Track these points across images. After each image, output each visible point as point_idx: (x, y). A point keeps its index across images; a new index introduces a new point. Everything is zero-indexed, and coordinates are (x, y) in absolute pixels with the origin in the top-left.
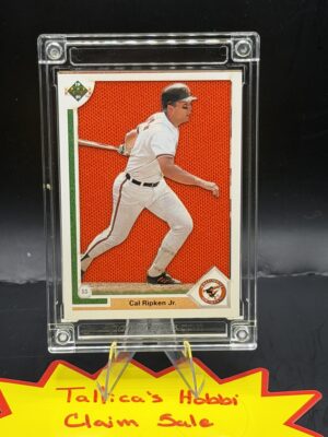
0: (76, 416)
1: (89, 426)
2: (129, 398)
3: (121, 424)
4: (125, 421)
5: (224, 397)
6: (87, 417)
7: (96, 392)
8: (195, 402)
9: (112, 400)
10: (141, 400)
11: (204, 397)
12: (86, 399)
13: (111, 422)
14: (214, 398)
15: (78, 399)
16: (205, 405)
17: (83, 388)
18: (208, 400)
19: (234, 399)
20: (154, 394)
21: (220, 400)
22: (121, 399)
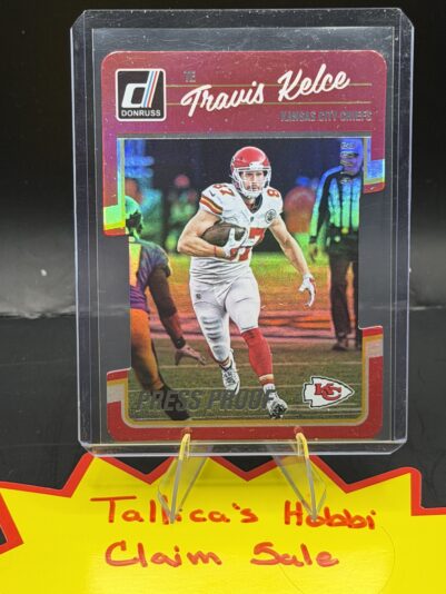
0: (123, 545)
1: (145, 565)
2: (206, 515)
3: (193, 559)
4: (200, 555)
5: (353, 515)
6: (140, 547)
7: (153, 505)
9: (179, 519)
10: (224, 519)
11: (322, 514)
12: (138, 518)
13: (177, 557)
14: (338, 516)
15: (125, 517)
16: (324, 528)
17: (134, 498)
18: (329, 520)
19: (369, 518)
20: (243, 507)
21: (348, 521)
22: (193, 517)
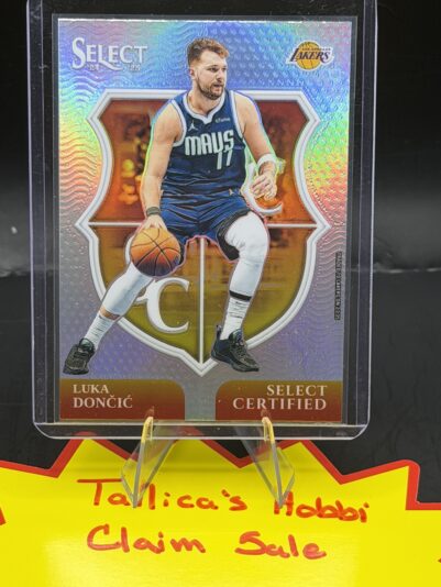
1: (127, 550)
2: (193, 501)
3: (177, 546)
4: (184, 542)
5: (345, 507)
6: (124, 531)
8: (299, 513)
9: (166, 504)
10: (212, 506)
11: (314, 506)
12: (124, 501)
13: (161, 543)
14: (330, 508)
15: (111, 500)
16: (315, 518)
17: (119, 480)
18: (319, 510)
19: (362, 511)
20: (233, 495)
21: (339, 513)
22: (180, 503)
